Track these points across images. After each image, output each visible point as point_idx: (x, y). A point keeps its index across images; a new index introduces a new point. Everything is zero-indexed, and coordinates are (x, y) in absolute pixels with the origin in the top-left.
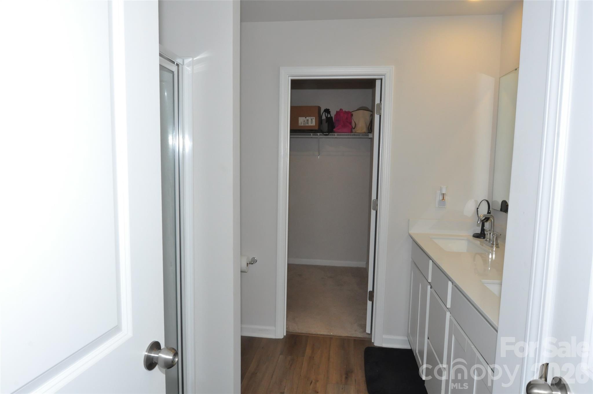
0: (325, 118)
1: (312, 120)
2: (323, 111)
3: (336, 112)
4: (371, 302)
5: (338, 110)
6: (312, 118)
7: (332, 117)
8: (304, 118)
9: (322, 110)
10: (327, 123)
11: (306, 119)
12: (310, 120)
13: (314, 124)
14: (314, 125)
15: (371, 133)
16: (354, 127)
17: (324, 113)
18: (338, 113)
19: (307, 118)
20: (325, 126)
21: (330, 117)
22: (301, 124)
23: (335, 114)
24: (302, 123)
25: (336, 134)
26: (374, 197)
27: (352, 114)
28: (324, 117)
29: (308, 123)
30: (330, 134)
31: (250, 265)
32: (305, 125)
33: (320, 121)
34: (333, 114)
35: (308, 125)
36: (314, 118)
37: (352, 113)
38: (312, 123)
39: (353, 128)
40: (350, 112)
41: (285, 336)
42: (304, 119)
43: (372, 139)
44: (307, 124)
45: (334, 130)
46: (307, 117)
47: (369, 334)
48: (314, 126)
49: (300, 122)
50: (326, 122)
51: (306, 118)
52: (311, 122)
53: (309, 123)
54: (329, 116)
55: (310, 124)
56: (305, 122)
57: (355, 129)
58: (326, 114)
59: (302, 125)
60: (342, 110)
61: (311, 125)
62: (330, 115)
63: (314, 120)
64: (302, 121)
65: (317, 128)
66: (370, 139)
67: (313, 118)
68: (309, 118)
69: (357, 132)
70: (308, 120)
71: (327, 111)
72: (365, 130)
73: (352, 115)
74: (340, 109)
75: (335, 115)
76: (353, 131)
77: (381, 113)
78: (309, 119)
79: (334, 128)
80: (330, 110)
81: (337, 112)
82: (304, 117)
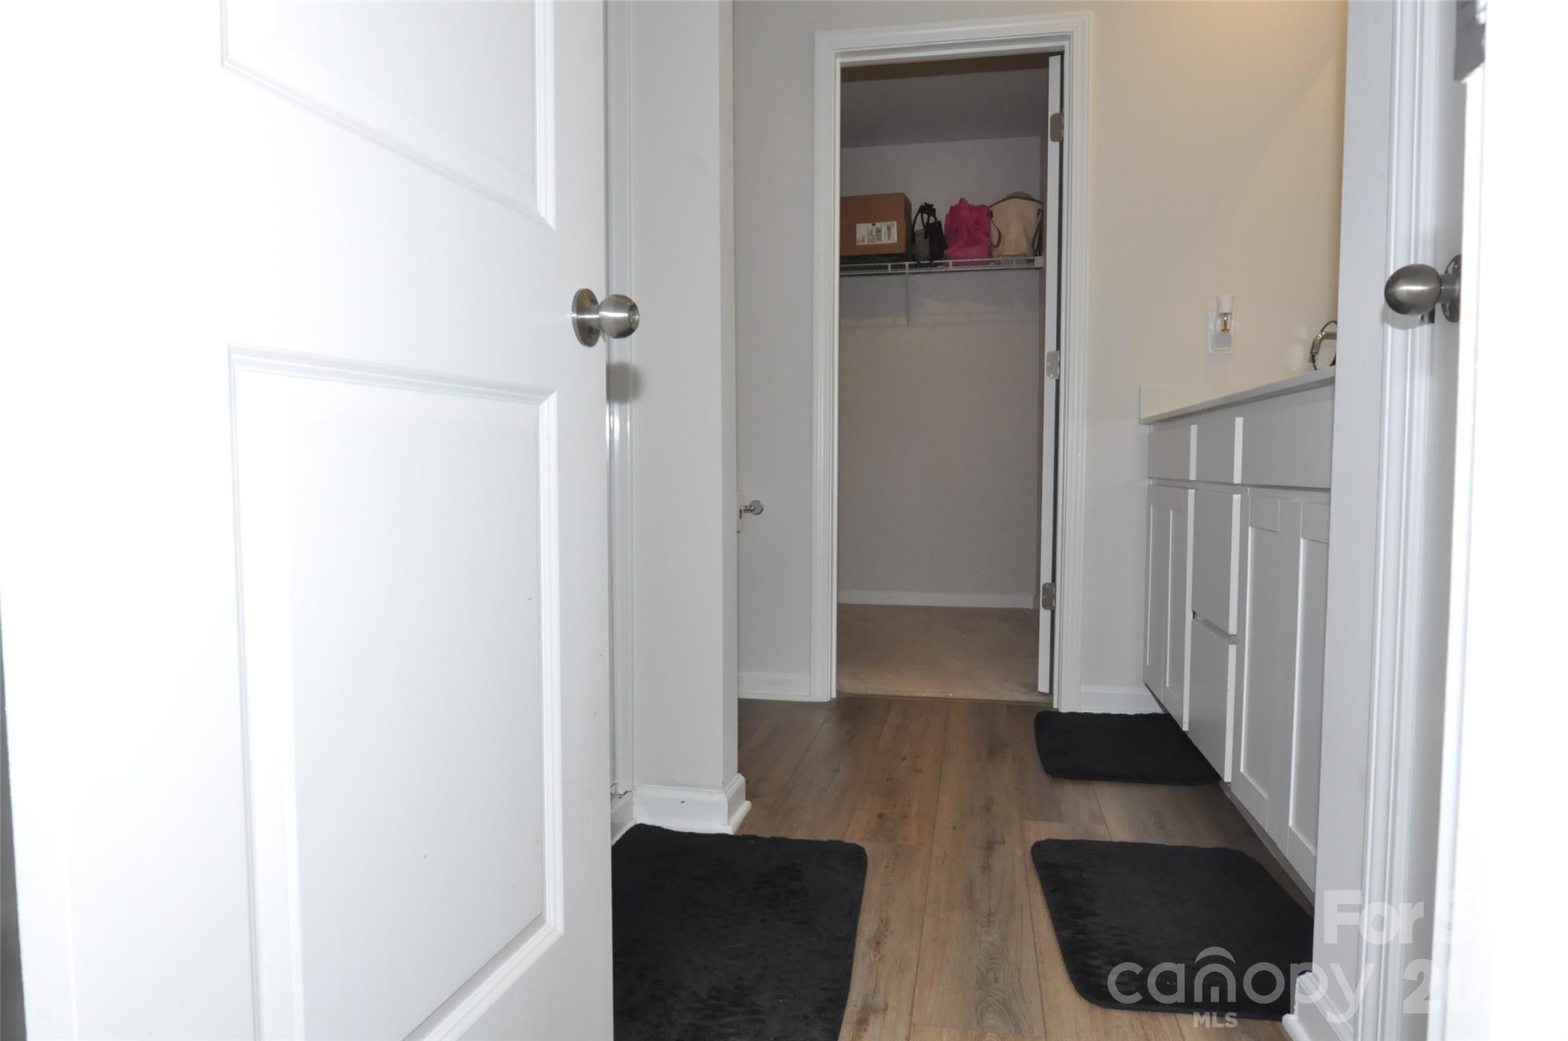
0: (921, 227)
1: (889, 229)
2: (917, 212)
3: (949, 209)
4: (1049, 612)
5: (955, 202)
6: (890, 223)
7: (940, 223)
8: (870, 225)
9: (915, 209)
10: (927, 240)
11: (874, 227)
12: (884, 229)
13: (894, 239)
14: (896, 241)
15: (1040, 255)
16: (995, 243)
17: (920, 214)
18: (954, 211)
19: (878, 225)
20: (923, 245)
21: (933, 223)
22: (863, 240)
23: (948, 212)
24: (864, 237)
25: (951, 262)
26: (1050, 345)
27: (992, 212)
28: (919, 226)
29: (879, 239)
30: (935, 262)
31: (747, 516)
32: (872, 243)
33: (910, 236)
34: (941, 215)
35: (880, 243)
36: (895, 223)
37: (991, 209)
38: (889, 237)
39: (992, 244)
40: (985, 206)
41: (834, 699)
42: (870, 229)
43: (1042, 270)
44: (877, 240)
45: (946, 252)
46: (878, 221)
47: (1045, 694)
48: (894, 244)
49: (859, 236)
50: (925, 237)
51: (874, 225)
52: (887, 234)
53: (883, 237)
54: (932, 220)
55: (885, 240)
56: (871, 234)
57: (998, 249)
58: (925, 216)
59: (866, 243)
60: (965, 201)
61: (888, 242)
62: (935, 218)
63: (894, 231)
64: (864, 232)
65: (902, 250)
66: (1038, 271)
67: (893, 225)
68: (883, 223)
69: (1004, 253)
70: (879, 231)
71: (927, 209)
72: (1024, 248)
73: (990, 214)
74: (959, 199)
75: (947, 216)
76: (995, 253)
77: (1063, 138)
78: (882, 226)
79: (947, 248)
80: (934, 207)
81: (953, 209)
82: (869, 222)
